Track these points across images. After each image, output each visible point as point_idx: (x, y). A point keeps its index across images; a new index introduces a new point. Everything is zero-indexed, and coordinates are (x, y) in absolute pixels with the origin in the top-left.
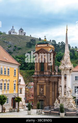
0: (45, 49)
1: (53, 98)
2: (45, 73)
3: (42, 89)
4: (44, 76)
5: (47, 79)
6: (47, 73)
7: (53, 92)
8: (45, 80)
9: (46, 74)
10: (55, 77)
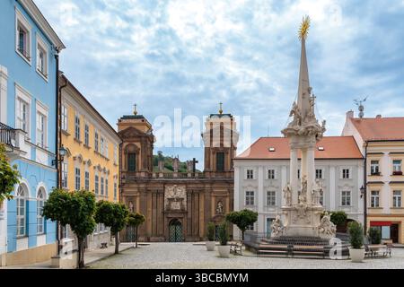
0: (138, 127)
1: (154, 220)
2: (137, 174)
3: (131, 206)
4: (136, 181)
5: (142, 186)
6: (143, 175)
7: (155, 211)
8: (139, 188)
9: (140, 177)
10: (158, 182)
